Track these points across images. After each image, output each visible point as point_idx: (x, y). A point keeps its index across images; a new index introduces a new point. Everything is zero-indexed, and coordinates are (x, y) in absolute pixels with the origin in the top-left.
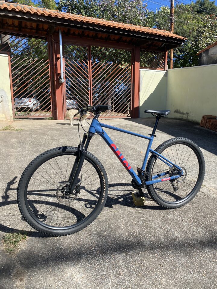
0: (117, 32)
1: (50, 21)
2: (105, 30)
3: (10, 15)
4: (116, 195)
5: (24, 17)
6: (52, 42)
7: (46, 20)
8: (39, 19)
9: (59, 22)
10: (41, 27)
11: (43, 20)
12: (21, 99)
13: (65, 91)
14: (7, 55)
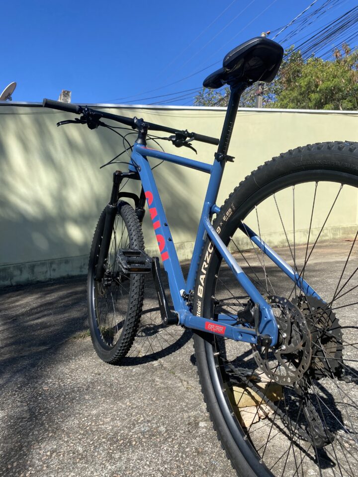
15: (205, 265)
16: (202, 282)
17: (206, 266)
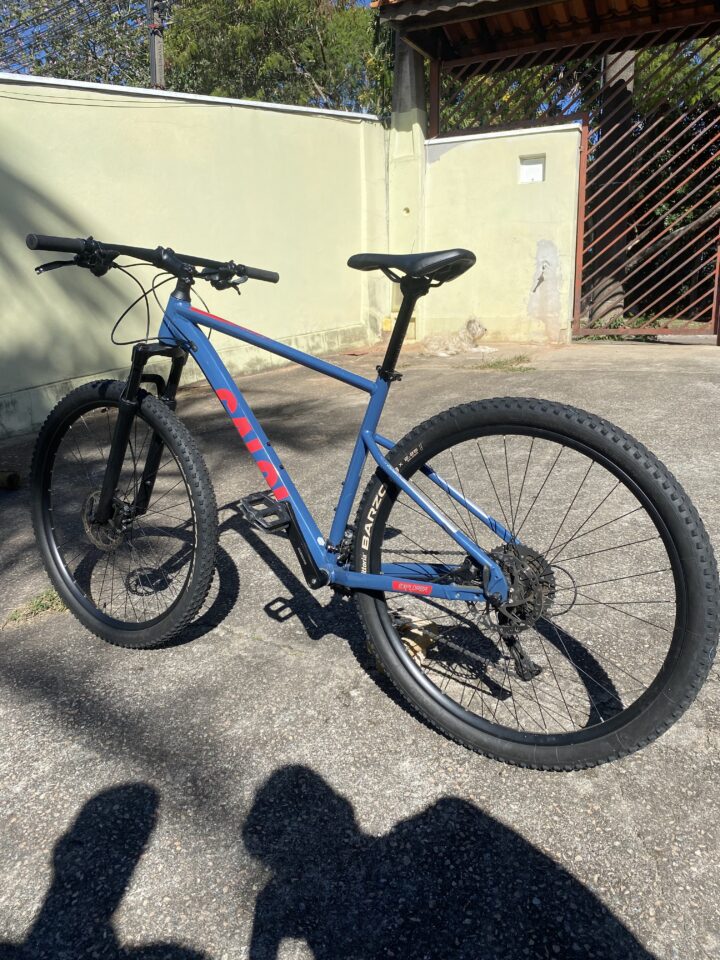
14: (578, 125)
15: (373, 511)
16: (368, 532)
17: (374, 513)
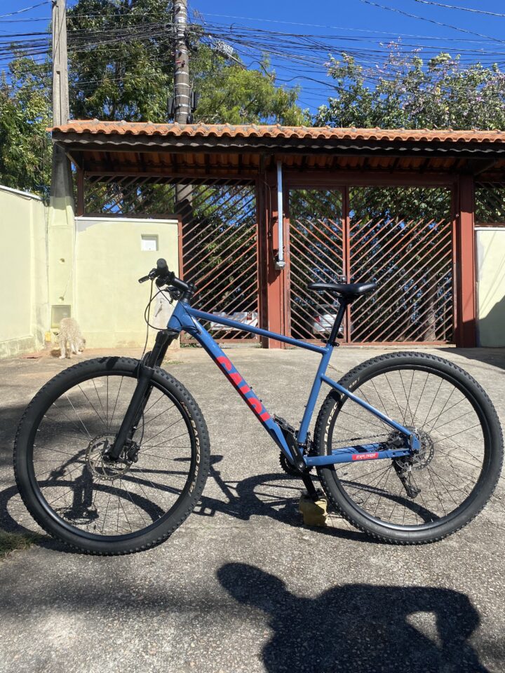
0: (405, 149)
1: (256, 146)
2: (376, 148)
3: (179, 145)
4: (275, 497)
5: (205, 144)
6: (264, 188)
7: (246, 145)
8: (232, 145)
9: (272, 146)
10: (247, 162)
11: (240, 146)
12: (232, 314)
13: (288, 287)
14: (177, 221)
15: (330, 418)
